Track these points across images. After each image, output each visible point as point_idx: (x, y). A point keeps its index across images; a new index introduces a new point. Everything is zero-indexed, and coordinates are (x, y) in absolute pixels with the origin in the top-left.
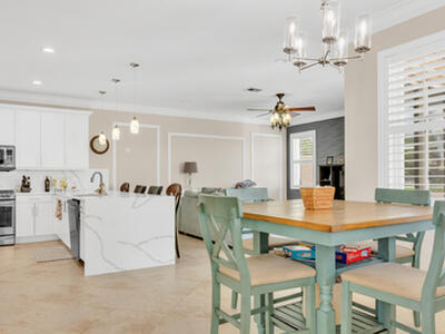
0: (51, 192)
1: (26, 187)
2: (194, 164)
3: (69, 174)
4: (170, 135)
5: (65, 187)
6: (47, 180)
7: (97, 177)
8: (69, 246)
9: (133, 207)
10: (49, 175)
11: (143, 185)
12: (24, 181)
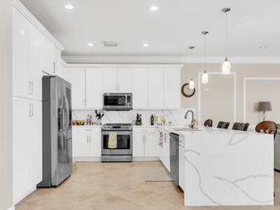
0: (155, 125)
1: (139, 121)
2: (268, 103)
3: (166, 112)
4: (245, 79)
5: (164, 122)
6: (152, 117)
7: (190, 114)
8: (169, 170)
9: (230, 144)
10: (153, 113)
11: (226, 121)
12: (138, 118)
